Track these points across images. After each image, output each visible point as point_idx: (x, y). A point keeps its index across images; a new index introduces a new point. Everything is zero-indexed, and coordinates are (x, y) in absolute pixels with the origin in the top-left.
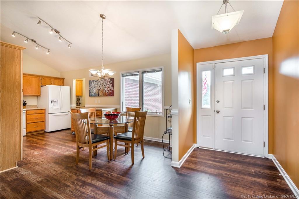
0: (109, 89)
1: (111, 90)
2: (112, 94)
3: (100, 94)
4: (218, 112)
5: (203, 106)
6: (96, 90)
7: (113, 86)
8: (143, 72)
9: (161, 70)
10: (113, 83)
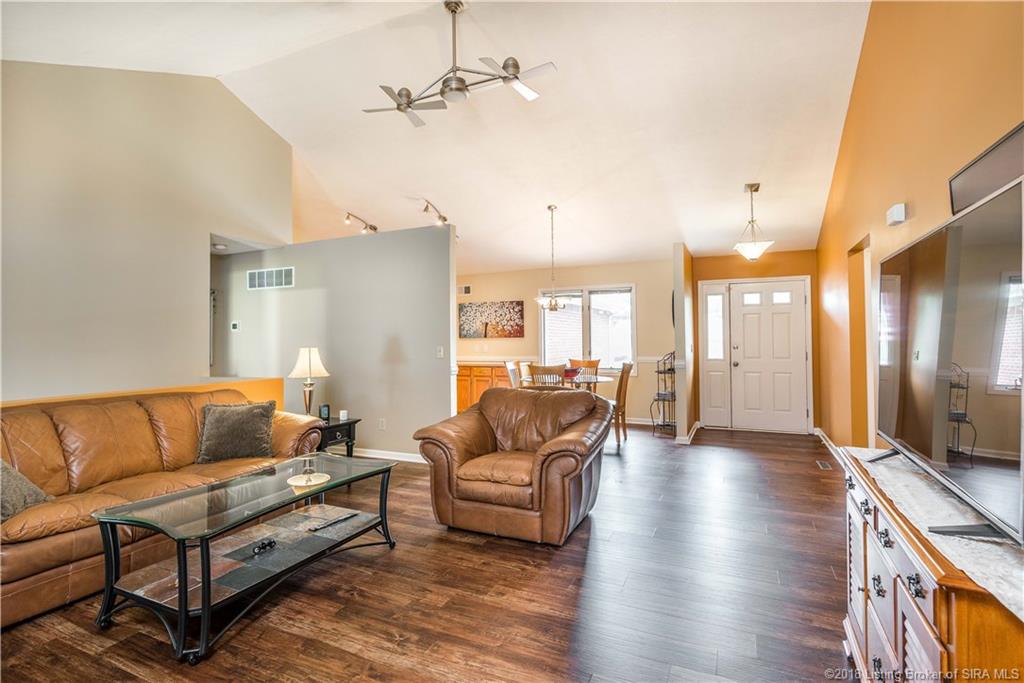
0: (512, 323)
1: (517, 325)
2: (519, 332)
3: (489, 334)
4: (736, 365)
5: (710, 356)
6: (478, 323)
7: (522, 317)
8: (591, 292)
9: (630, 291)
10: (521, 311)
